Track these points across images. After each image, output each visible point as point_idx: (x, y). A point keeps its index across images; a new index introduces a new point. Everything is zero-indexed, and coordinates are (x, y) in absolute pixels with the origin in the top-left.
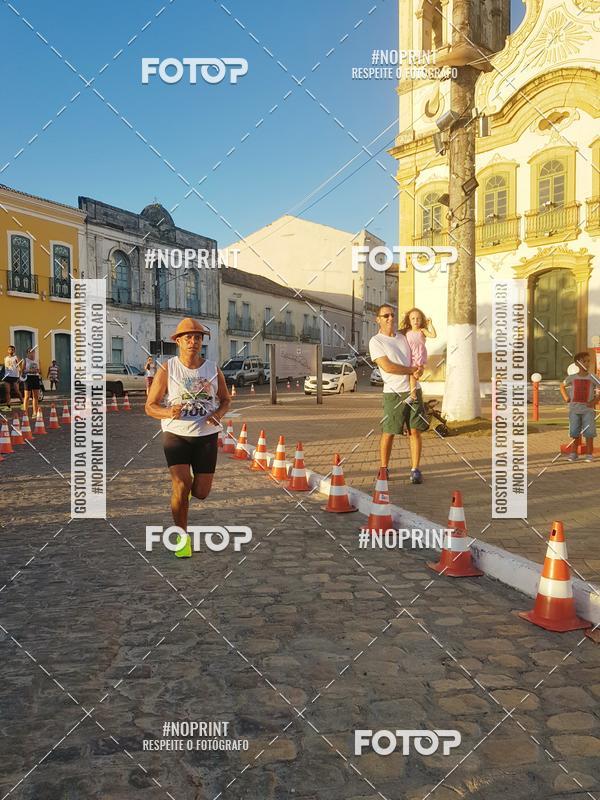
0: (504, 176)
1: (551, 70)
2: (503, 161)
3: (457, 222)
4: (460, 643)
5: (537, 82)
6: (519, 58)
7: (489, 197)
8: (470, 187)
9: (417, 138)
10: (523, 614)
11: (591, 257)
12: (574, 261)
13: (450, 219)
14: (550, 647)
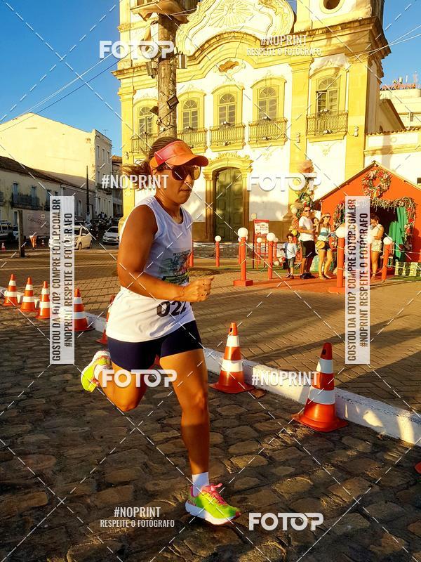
0: (196, 100)
1: (228, 31)
2: (196, 90)
3: (164, 127)
4: (171, 408)
5: (218, 38)
6: (206, 19)
7: (185, 114)
8: (173, 103)
9: (134, 66)
10: (211, 385)
11: (252, 162)
12: (241, 163)
13: (159, 125)
14: (228, 403)
